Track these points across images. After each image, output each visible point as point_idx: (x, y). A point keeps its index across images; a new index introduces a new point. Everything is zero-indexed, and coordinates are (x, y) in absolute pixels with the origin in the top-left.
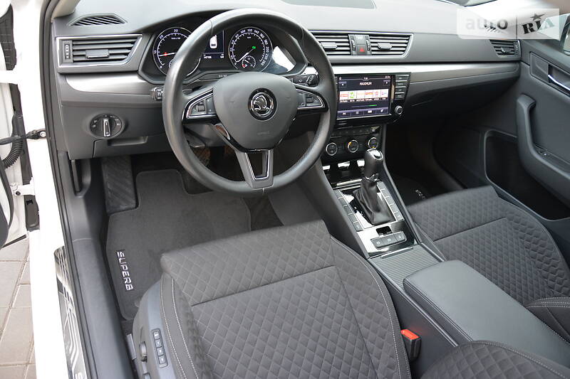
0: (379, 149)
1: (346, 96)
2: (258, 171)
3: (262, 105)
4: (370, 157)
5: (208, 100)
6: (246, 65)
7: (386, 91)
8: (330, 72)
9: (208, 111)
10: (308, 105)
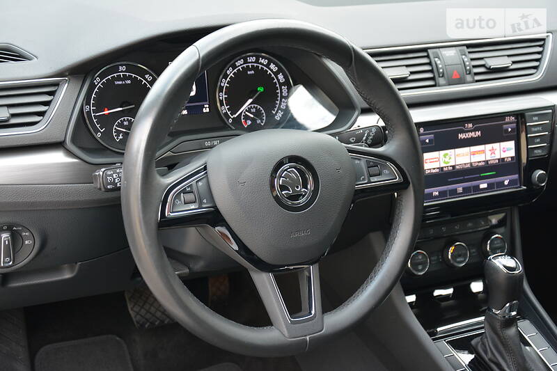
0: (512, 254)
1: (434, 161)
2: (294, 305)
3: (295, 185)
4: (496, 269)
5: (200, 184)
6: (249, 122)
7: (511, 144)
8: (407, 119)
9: (201, 203)
10: (372, 179)
